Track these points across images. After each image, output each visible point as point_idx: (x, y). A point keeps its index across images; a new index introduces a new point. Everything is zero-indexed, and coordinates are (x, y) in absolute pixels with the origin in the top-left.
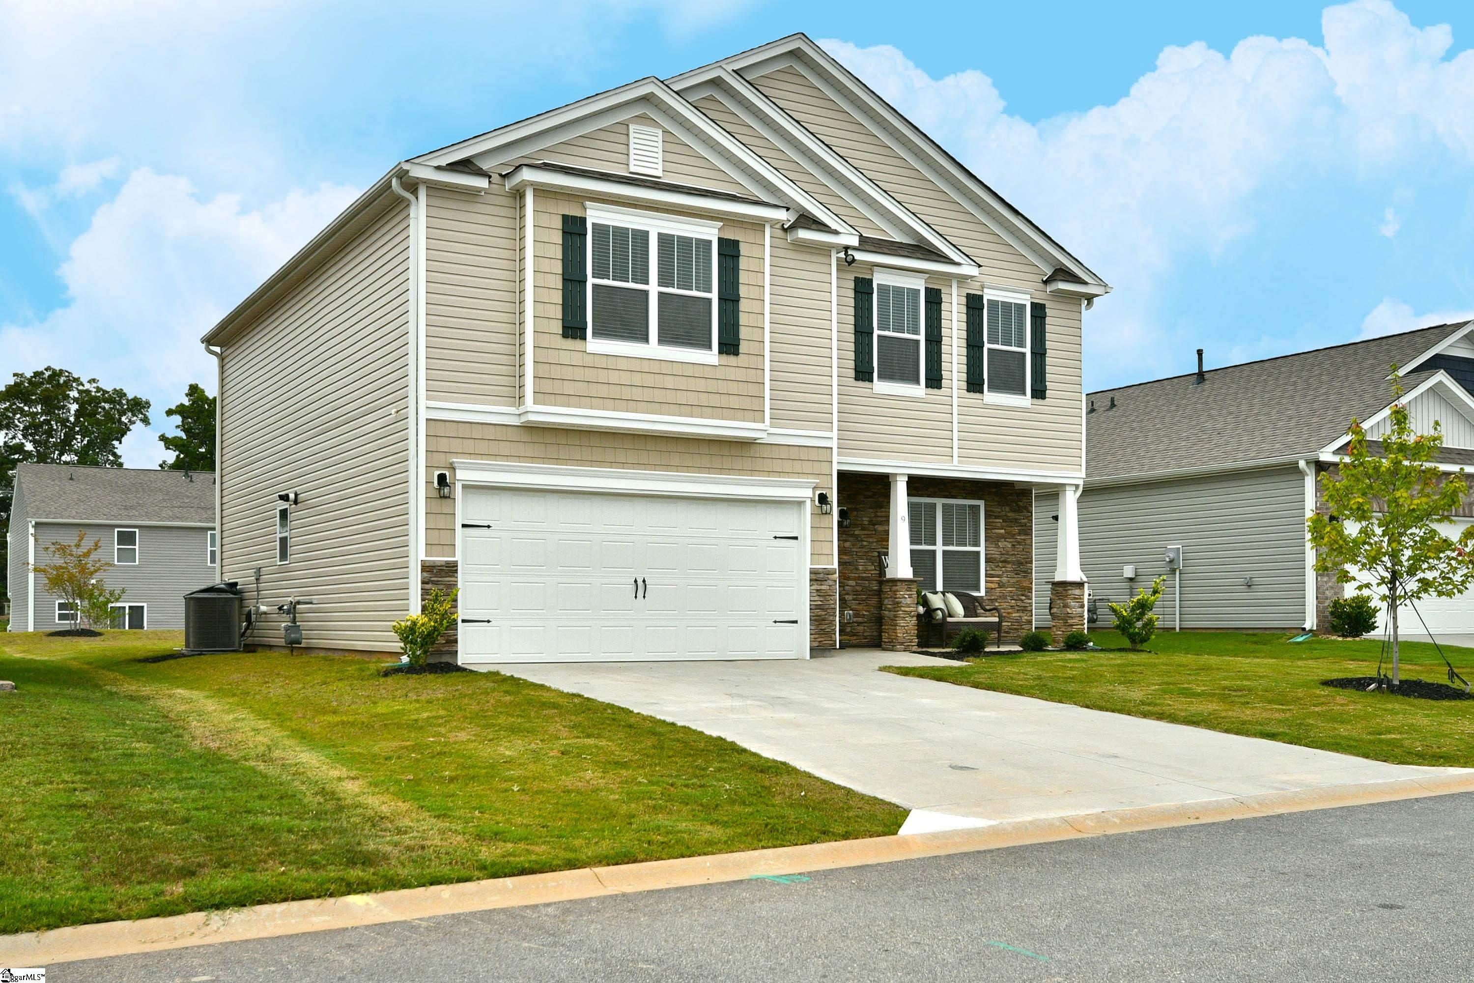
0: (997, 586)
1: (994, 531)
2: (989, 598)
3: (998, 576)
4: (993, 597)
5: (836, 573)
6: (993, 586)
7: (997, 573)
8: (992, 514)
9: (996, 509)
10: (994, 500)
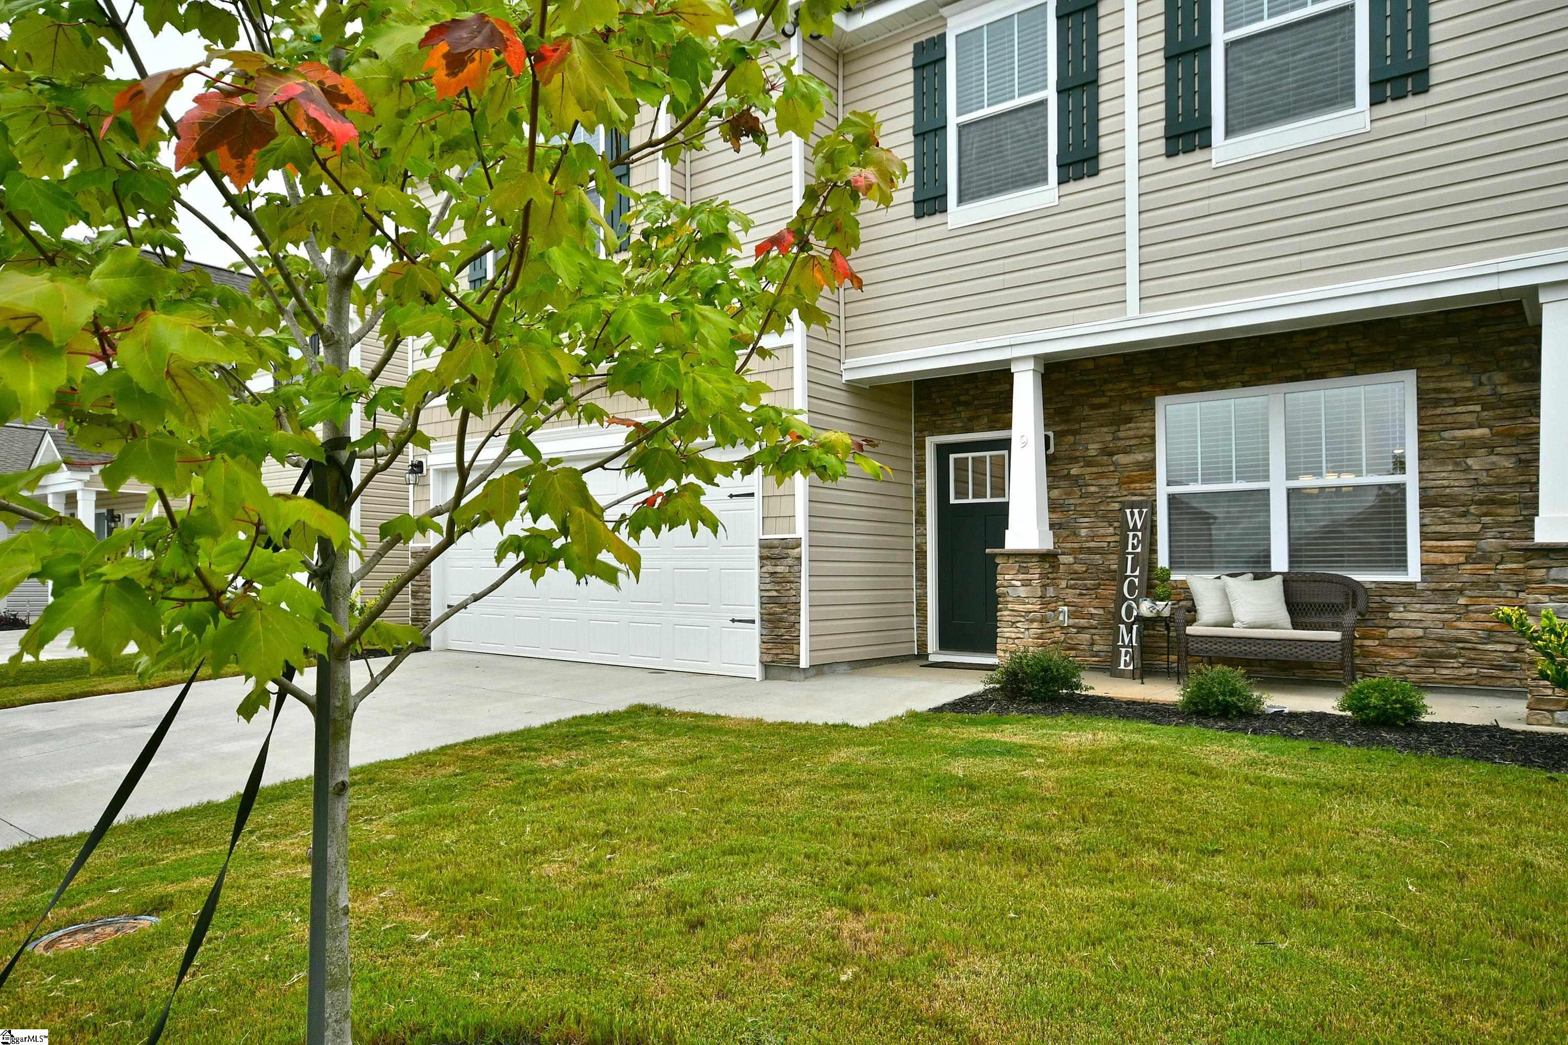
0: (1462, 559)
1: (1446, 435)
2: (1433, 586)
3: (1466, 537)
4: (1447, 586)
5: (799, 545)
6: (1446, 559)
7: (1462, 529)
8: (1444, 396)
9: (1458, 384)
10: (1449, 364)
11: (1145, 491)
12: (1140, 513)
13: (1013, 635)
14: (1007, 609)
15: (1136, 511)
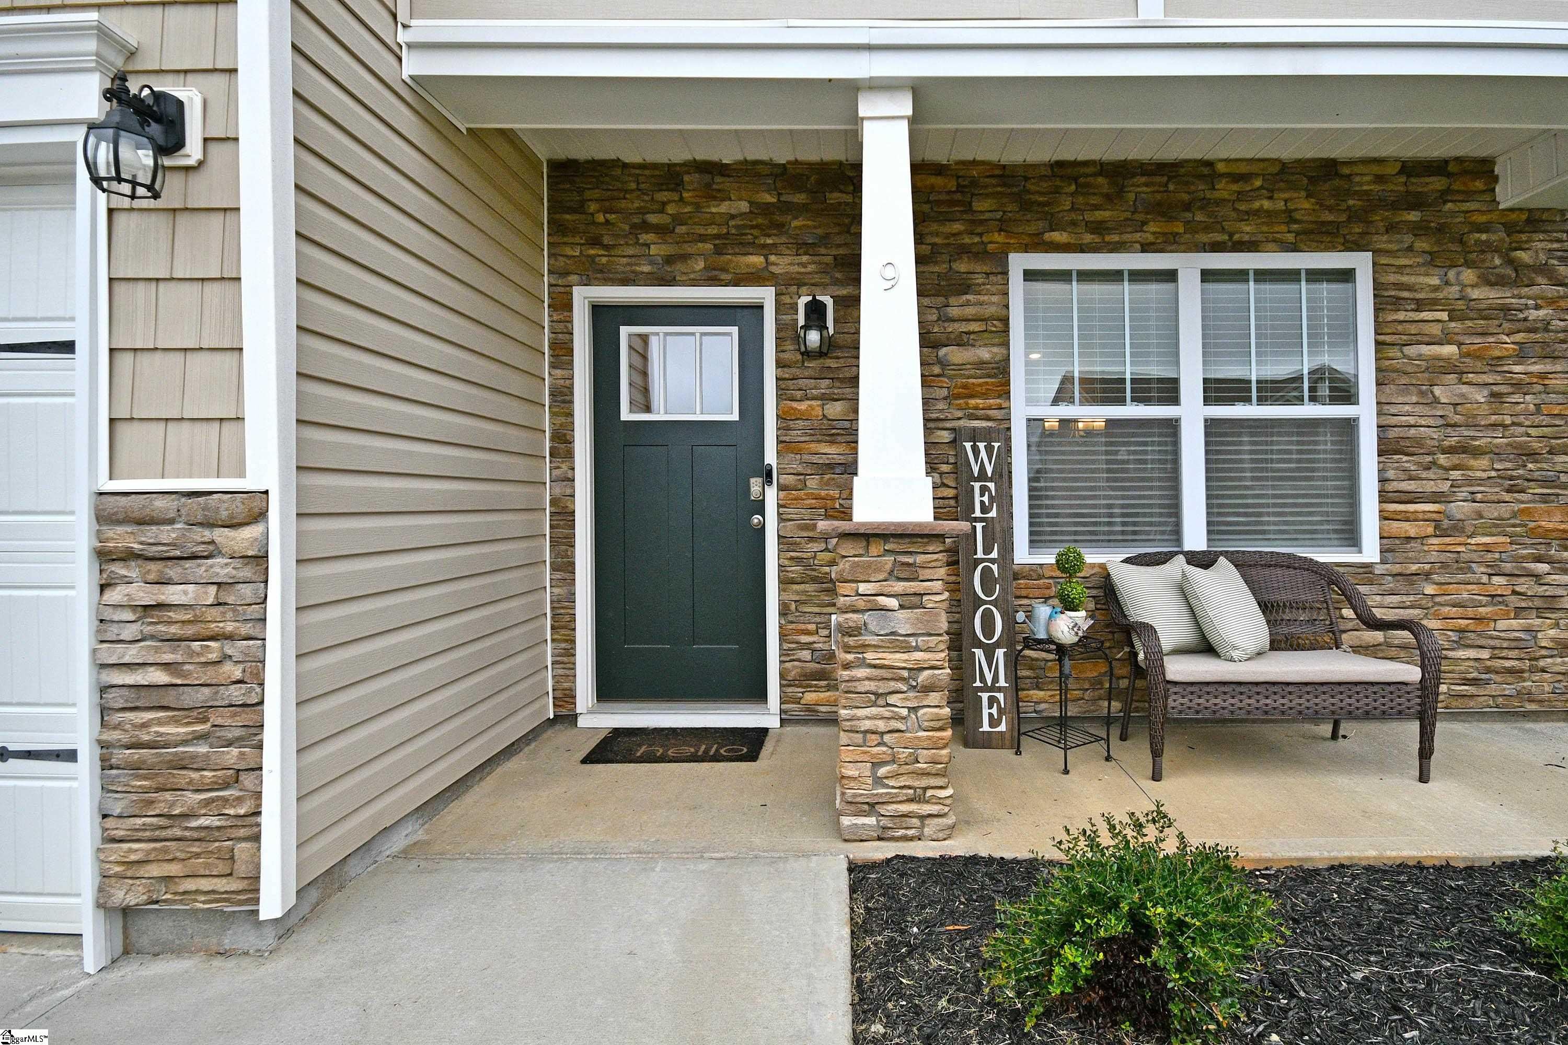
0: (1430, 530)
1: (1411, 351)
2: (1397, 568)
3: (1436, 497)
4: (1414, 568)
6: (1411, 529)
7: (1430, 487)
8: (1406, 294)
9: (1421, 279)
10: (1410, 248)
11: (991, 413)
12: (989, 449)
13: (881, 725)
14: (863, 663)
15: (981, 446)
